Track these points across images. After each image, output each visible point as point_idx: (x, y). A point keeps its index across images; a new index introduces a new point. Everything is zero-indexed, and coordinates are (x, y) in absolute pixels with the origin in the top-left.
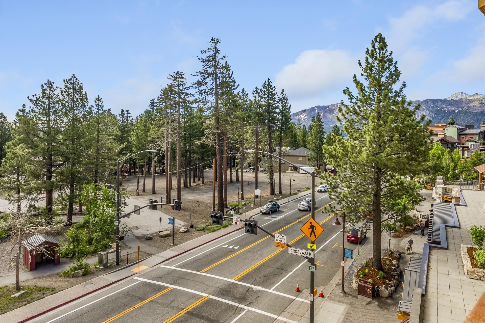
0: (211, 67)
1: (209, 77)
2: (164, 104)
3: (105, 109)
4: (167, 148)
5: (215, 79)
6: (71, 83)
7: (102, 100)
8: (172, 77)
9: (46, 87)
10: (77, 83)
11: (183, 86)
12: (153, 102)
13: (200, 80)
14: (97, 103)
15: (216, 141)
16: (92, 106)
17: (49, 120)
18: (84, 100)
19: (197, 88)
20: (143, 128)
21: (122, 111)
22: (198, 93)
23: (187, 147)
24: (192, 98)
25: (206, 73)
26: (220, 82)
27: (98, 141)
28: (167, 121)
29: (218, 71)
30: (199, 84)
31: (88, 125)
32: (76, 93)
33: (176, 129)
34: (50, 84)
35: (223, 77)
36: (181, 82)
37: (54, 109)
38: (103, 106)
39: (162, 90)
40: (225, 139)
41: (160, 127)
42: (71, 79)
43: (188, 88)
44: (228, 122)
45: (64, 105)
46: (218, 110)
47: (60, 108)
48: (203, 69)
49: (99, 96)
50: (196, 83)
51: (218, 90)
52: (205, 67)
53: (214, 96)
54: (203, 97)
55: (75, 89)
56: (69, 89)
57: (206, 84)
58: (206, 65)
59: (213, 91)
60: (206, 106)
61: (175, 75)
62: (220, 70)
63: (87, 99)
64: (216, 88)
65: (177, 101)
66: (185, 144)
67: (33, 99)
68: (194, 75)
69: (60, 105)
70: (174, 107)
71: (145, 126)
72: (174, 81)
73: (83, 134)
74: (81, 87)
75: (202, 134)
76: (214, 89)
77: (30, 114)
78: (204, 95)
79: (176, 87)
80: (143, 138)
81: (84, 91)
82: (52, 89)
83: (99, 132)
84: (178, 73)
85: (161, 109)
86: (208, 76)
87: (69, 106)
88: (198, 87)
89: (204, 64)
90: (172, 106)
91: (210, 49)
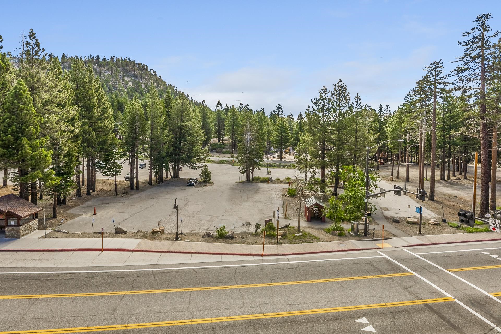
0: (476, 49)
1: (474, 61)
2: (419, 96)
3: (362, 104)
4: (421, 139)
5: (482, 62)
6: (338, 86)
7: (360, 98)
8: (428, 68)
9: (322, 92)
10: (342, 86)
11: (441, 75)
12: (408, 95)
13: (461, 66)
14: (356, 101)
15: (481, 132)
16: (353, 103)
17: (324, 116)
18: (347, 98)
19: (456, 75)
20: (399, 120)
21: (381, 105)
22: (458, 80)
23: (445, 138)
24: (452, 87)
25: (469, 57)
26: (489, 64)
27: (357, 131)
28: (422, 112)
29: (486, 52)
30: (460, 70)
31: (349, 118)
32: (341, 94)
33: (431, 120)
34: (325, 88)
35: (495, 58)
36: (439, 71)
37: (327, 107)
38: (361, 102)
39: (417, 83)
40: (494, 130)
41: (414, 118)
42: (338, 83)
43: (447, 77)
44: (499, 110)
45: (333, 104)
46: (485, 97)
47: (330, 107)
48: (465, 53)
49: (358, 94)
50: (455, 70)
51: (485, 74)
52: (468, 51)
53: (480, 82)
54: (464, 83)
55: (341, 91)
56: (337, 91)
57: (468, 69)
58: (469, 48)
59: (479, 75)
60: (468, 94)
61: (431, 66)
62: (489, 50)
63: (349, 97)
64: (483, 71)
65: (433, 91)
66: (444, 136)
67: (314, 101)
68: (452, 62)
69: (331, 104)
70: (430, 98)
71: (400, 118)
72: (429, 71)
73: (346, 126)
74: (345, 89)
75: (463, 124)
76: (480, 74)
77: (312, 112)
78: (465, 81)
79: (432, 78)
80: (398, 129)
81: (347, 91)
82: (326, 93)
83: (357, 124)
84: (435, 63)
85: (416, 100)
86: (472, 61)
87: (336, 104)
88: (458, 74)
89: (467, 47)
90: (426, 97)
91: (475, 29)
